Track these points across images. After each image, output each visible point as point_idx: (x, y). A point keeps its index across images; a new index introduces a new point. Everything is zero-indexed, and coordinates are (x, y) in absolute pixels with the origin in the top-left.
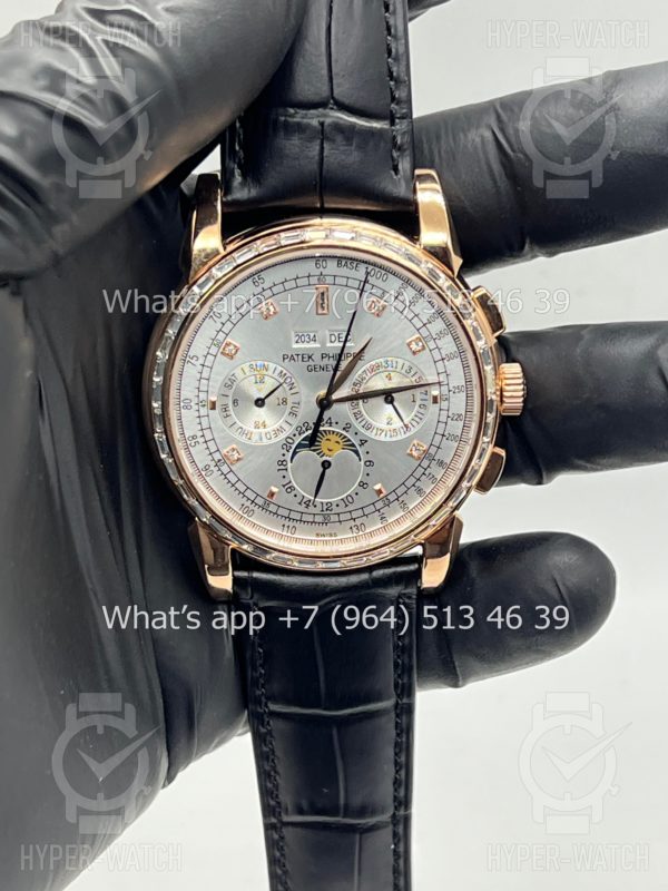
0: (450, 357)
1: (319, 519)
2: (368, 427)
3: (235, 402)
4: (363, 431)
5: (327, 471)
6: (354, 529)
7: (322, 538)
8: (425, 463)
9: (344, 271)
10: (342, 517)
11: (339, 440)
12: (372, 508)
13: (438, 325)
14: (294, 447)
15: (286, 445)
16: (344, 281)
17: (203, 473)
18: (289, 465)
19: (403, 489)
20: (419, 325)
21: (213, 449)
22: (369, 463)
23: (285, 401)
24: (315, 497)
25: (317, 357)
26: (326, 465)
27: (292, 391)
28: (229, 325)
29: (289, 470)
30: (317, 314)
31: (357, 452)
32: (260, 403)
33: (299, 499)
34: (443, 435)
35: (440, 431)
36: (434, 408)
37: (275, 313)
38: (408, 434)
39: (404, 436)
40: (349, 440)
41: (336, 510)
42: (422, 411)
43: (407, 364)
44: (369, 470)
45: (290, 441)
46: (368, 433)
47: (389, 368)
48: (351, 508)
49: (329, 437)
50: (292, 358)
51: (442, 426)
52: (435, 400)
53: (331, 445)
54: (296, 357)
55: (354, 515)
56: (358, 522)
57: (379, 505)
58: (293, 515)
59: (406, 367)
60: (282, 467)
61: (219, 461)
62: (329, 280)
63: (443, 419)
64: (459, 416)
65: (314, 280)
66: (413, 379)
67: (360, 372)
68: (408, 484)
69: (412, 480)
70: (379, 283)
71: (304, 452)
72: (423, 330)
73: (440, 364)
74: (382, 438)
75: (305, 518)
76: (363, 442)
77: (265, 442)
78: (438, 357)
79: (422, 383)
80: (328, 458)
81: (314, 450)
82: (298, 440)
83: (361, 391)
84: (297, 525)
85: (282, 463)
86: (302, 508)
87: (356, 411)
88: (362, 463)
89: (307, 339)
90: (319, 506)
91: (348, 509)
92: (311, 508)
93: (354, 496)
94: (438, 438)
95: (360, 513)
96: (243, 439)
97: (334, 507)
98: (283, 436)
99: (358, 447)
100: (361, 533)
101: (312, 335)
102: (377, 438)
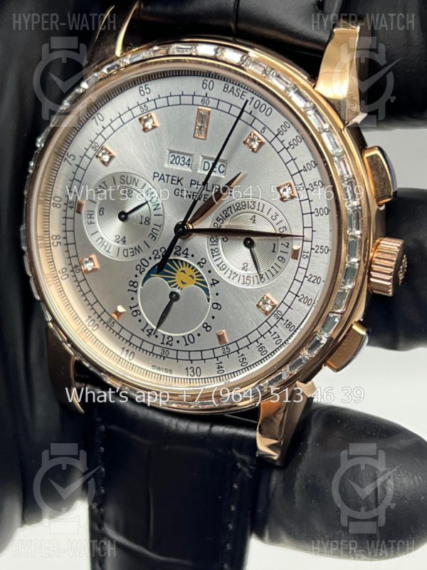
0: (319, 212)
1: (158, 351)
2: (223, 267)
3: (101, 211)
4: (216, 269)
5: (175, 303)
6: (190, 371)
7: (158, 372)
8: (273, 320)
9: (229, 97)
10: (181, 355)
11: (194, 274)
12: (210, 354)
13: (314, 175)
14: (147, 269)
15: (140, 267)
16: (226, 107)
17: (60, 275)
18: (140, 287)
19: (245, 342)
20: (294, 170)
21: (72, 253)
22: (217, 306)
23: (148, 221)
24: (157, 327)
25: (186, 182)
26: (174, 297)
27: (156, 212)
28: (109, 130)
29: (139, 292)
30: (194, 137)
31: (207, 291)
32: (123, 216)
33: (142, 325)
34: (296, 295)
35: (294, 290)
36: (293, 263)
37: (154, 127)
38: (261, 286)
39: (256, 287)
40: (202, 277)
41: (175, 346)
42: (279, 263)
43: (274, 210)
44: (215, 312)
45: (146, 264)
46: (220, 274)
47: (255, 210)
48: (190, 347)
49: (184, 268)
50: (162, 178)
51: (297, 284)
52: (295, 255)
53: (185, 277)
54: (166, 177)
55: (193, 356)
56: (195, 364)
57: (219, 352)
58: (134, 340)
59: (272, 213)
60: (132, 288)
61: (76, 266)
62: (213, 103)
63: (300, 277)
64: (317, 278)
65: (198, 100)
66: (277, 227)
67: (225, 208)
68: (253, 337)
69: (256, 335)
70: (261, 116)
71: (157, 278)
72: (297, 177)
73: (307, 217)
74: (234, 283)
75: (145, 346)
76: (215, 282)
77: (121, 258)
78: (307, 210)
79: (285, 233)
80: (177, 290)
81: (167, 279)
82: (153, 263)
83: (223, 227)
84: (137, 351)
85: (133, 284)
86: (144, 335)
87: (214, 247)
88: (210, 303)
89: (181, 160)
90: (160, 338)
91: (188, 348)
92: (153, 337)
93: (196, 336)
94: (290, 297)
95: (198, 356)
96: (102, 251)
97: (174, 342)
98: (139, 257)
99: (209, 287)
100: (195, 377)
101: (187, 158)
102: (229, 281)
